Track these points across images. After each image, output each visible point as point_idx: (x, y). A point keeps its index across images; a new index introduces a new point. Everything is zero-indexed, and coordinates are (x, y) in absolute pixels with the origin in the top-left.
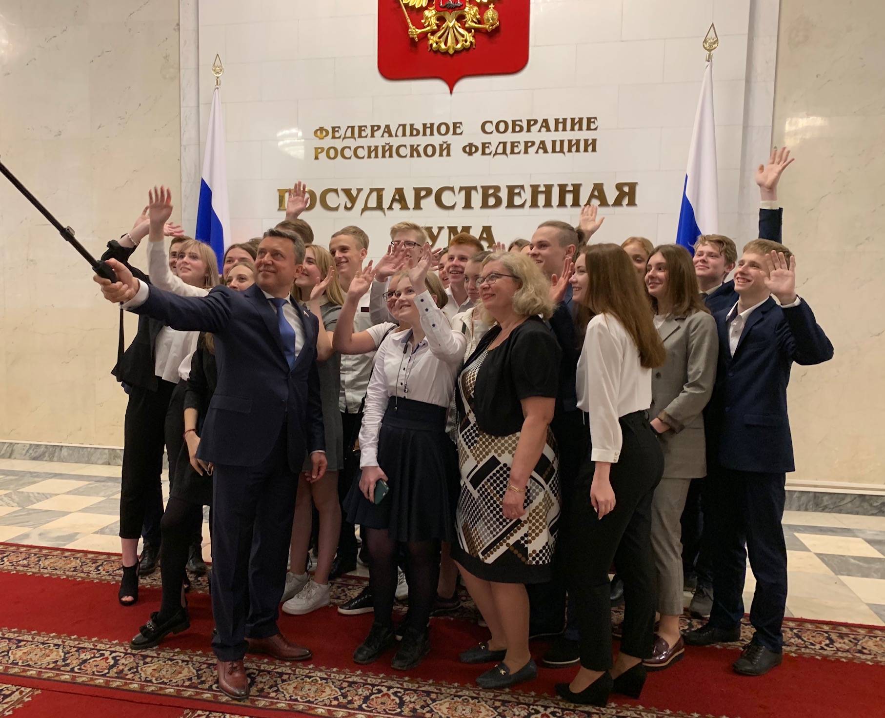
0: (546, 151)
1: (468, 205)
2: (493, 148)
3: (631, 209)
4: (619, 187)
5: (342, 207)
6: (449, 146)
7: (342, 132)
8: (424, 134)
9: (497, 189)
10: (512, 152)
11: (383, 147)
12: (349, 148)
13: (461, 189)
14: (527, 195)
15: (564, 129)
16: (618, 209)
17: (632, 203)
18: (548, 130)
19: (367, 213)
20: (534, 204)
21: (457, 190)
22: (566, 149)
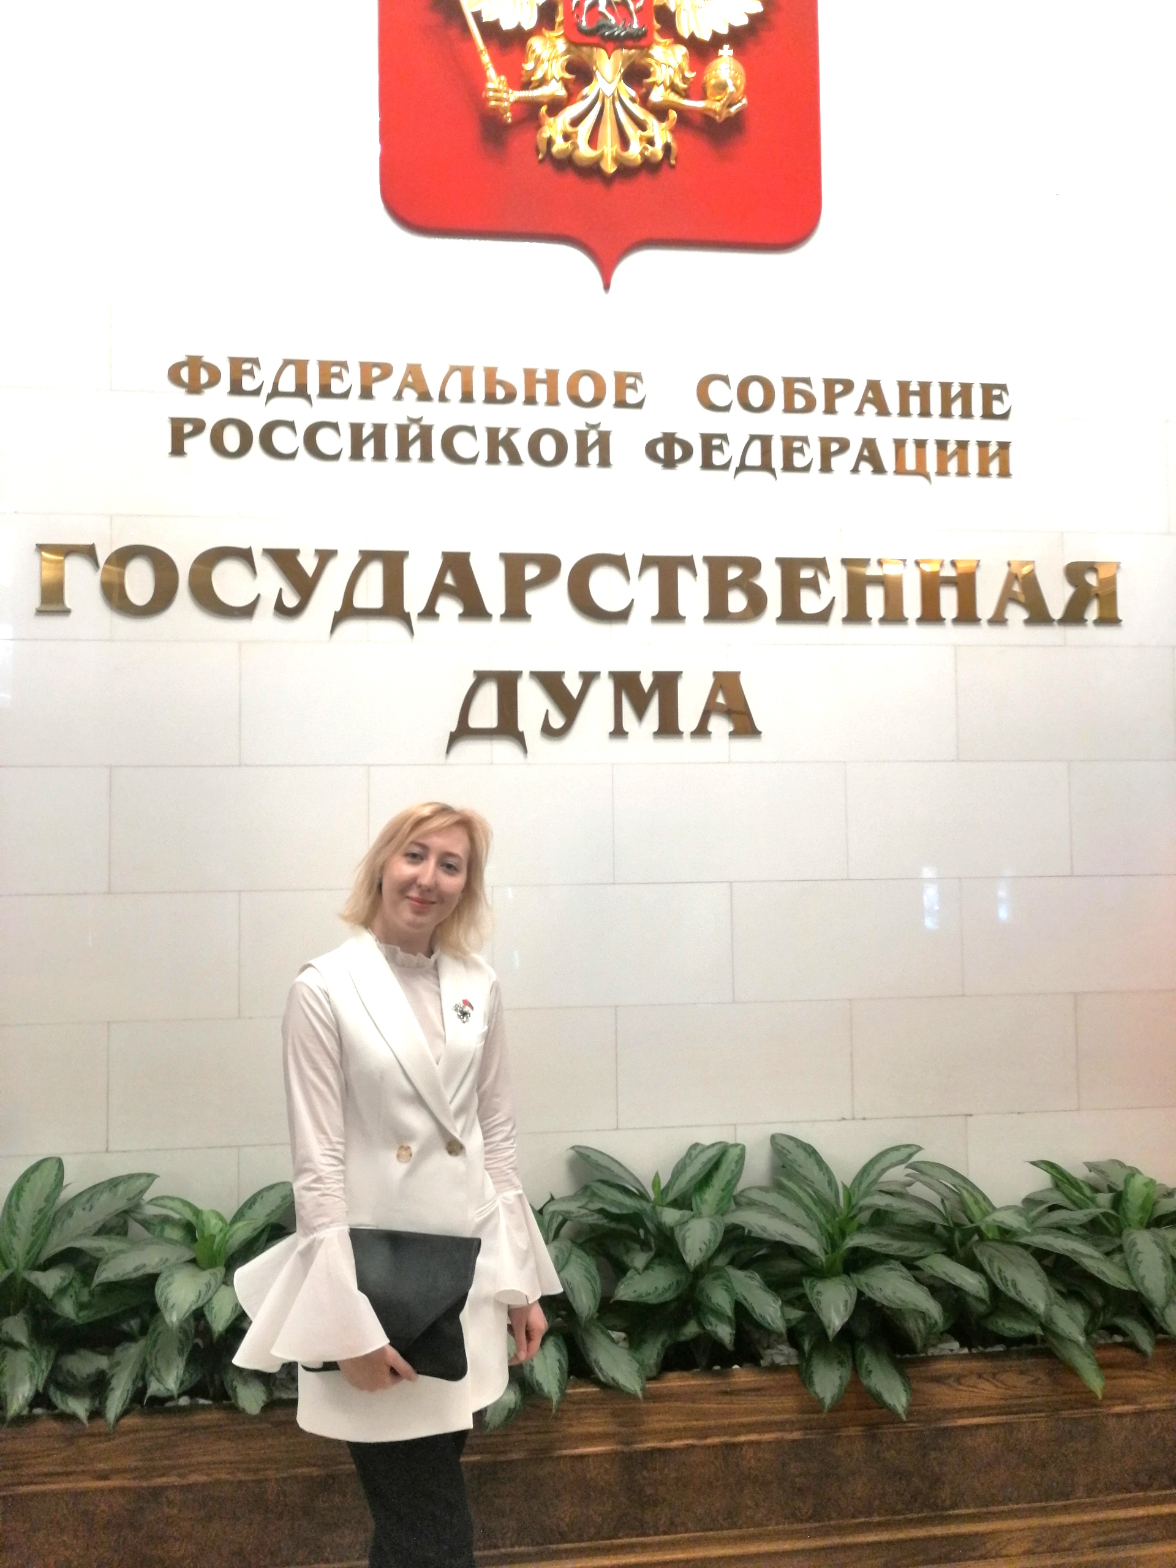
0: (879, 469)
1: (668, 611)
3: (1107, 633)
4: (1075, 572)
5: (267, 607)
6: (604, 440)
7: (264, 377)
8: (530, 400)
9: (751, 566)
10: (789, 466)
11: (403, 430)
12: (291, 425)
13: (648, 562)
14: (835, 587)
15: (925, 412)
16: (1073, 633)
17: (1109, 618)
18: (883, 411)
19: (351, 627)
20: (857, 614)
21: (634, 565)
22: (932, 465)
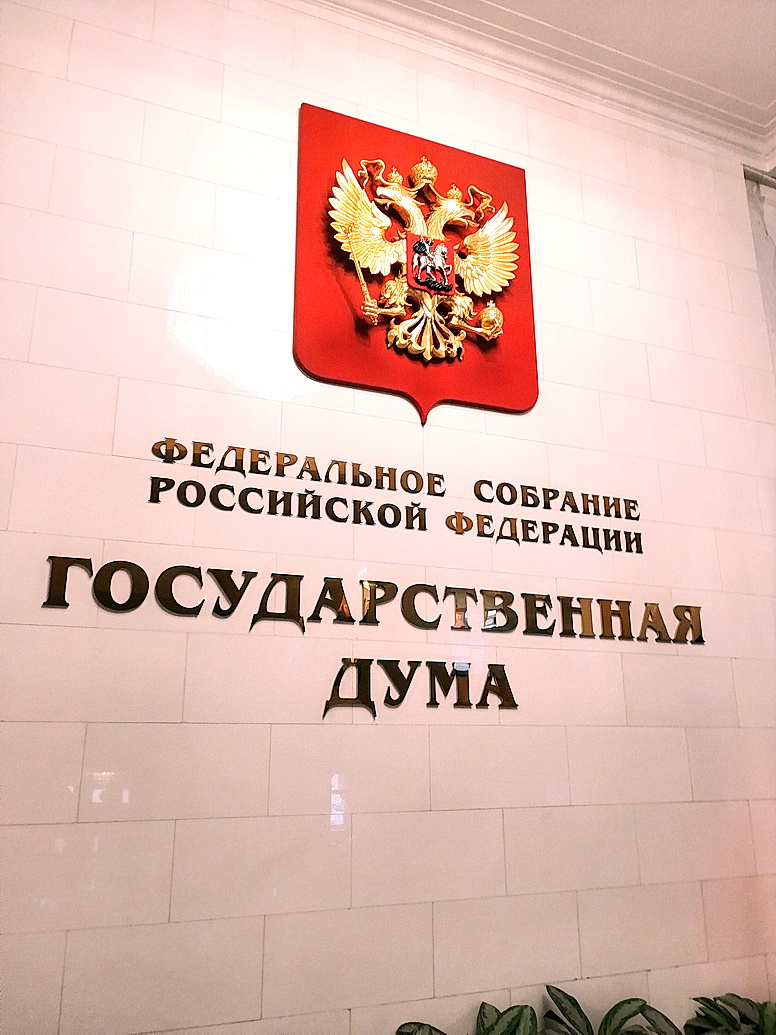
2: (495, 527)
3: (698, 648)
4: (679, 611)
5: (208, 608)
6: (422, 514)
7: (216, 456)
8: (379, 486)
9: (508, 598)
11: (302, 497)
12: (231, 489)
13: (449, 591)
14: (555, 614)
15: (597, 513)
16: (681, 648)
17: (699, 640)
18: (575, 510)
19: (263, 624)
20: (568, 631)
21: (441, 593)
22: (602, 544)
